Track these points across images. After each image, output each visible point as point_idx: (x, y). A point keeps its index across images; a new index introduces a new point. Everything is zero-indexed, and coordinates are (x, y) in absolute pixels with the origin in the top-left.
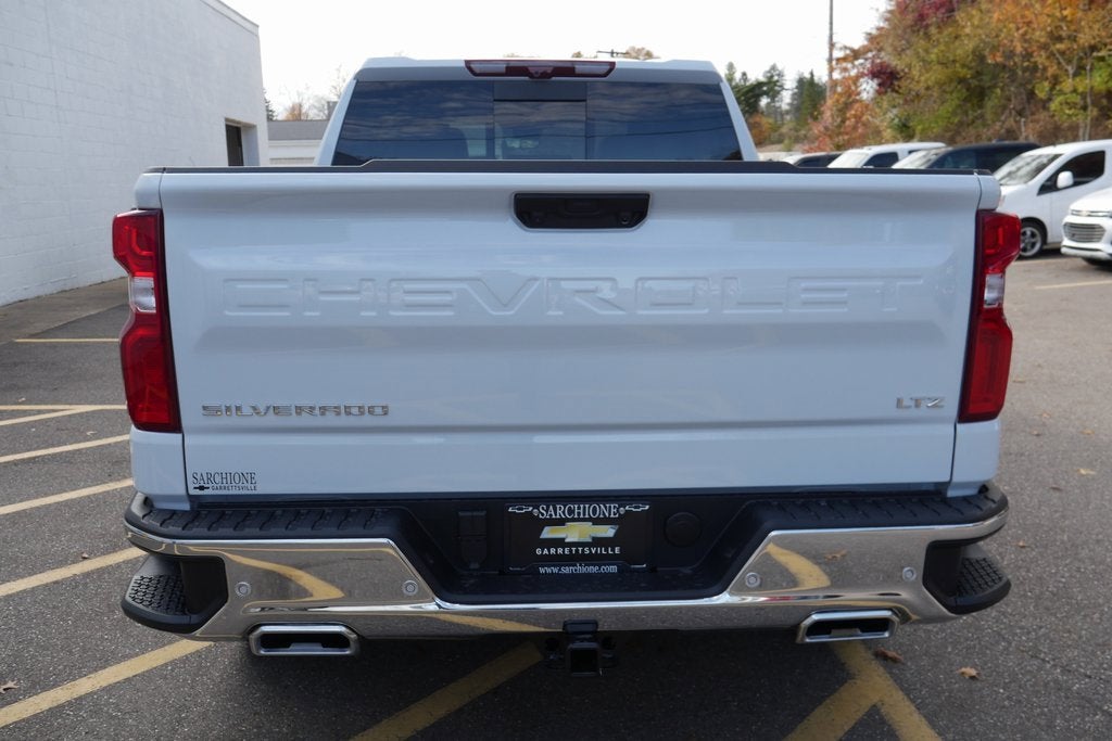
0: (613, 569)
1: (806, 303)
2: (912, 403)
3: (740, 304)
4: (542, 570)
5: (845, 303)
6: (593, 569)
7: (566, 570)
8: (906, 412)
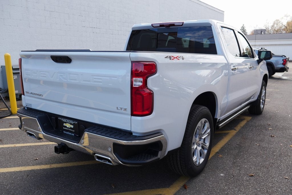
0: (73, 135)
1: (95, 81)
2: (120, 109)
3: (84, 80)
4: (64, 132)
5: (101, 82)
6: (71, 134)
7: (67, 133)
8: (119, 110)
